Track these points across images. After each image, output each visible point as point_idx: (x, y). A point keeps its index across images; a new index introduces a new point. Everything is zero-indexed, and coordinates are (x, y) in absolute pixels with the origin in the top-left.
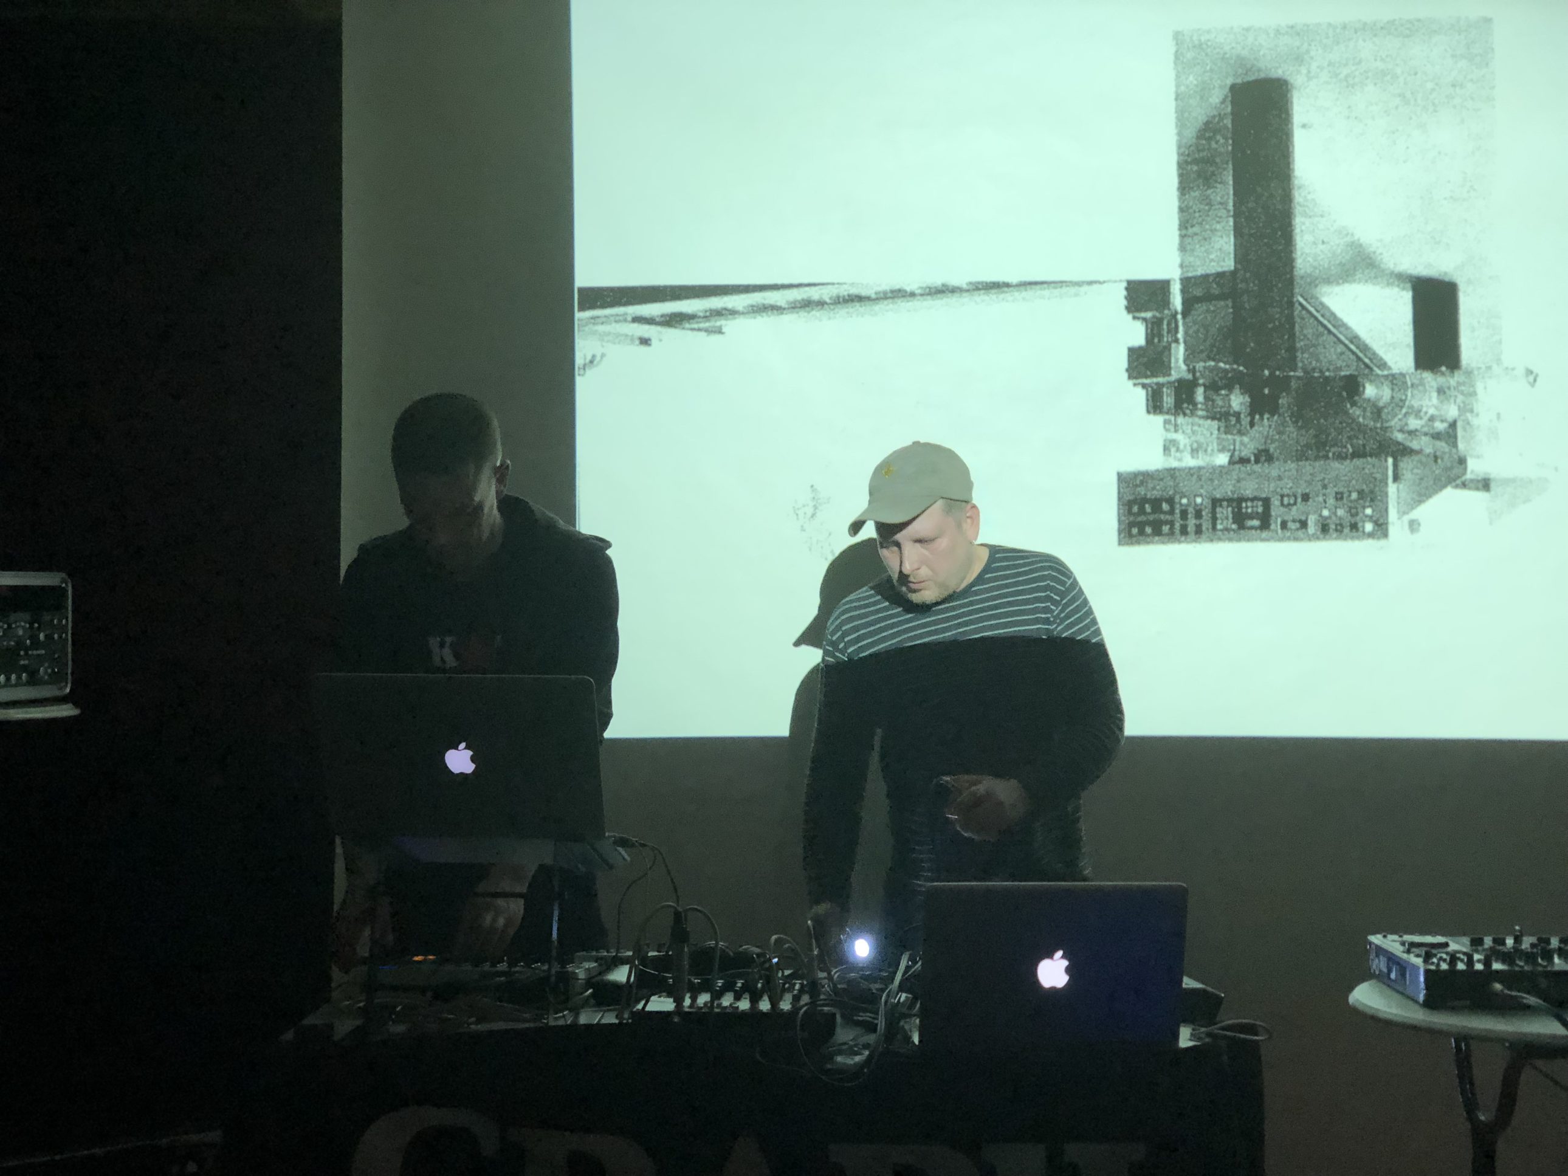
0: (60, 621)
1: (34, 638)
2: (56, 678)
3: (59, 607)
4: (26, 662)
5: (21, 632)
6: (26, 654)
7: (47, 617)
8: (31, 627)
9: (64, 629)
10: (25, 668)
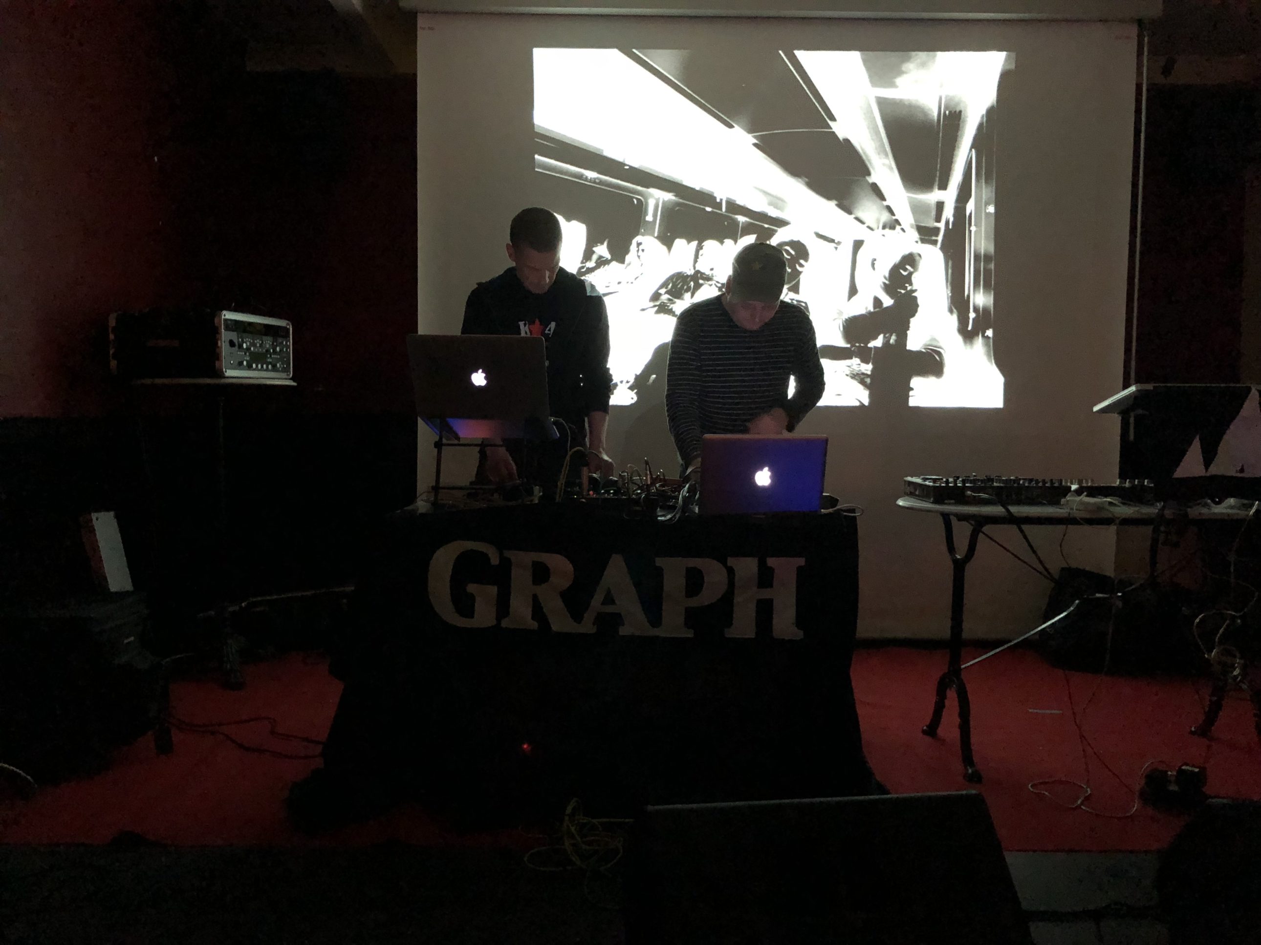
0: (286, 343)
1: (274, 350)
2: (285, 370)
3: (286, 336)
4: (271, 360)
5: (268, 346)
6: (271, 356)
7: (280, 340)
8: (273, 344)
9: (288, 347)
10: (270, 363)
